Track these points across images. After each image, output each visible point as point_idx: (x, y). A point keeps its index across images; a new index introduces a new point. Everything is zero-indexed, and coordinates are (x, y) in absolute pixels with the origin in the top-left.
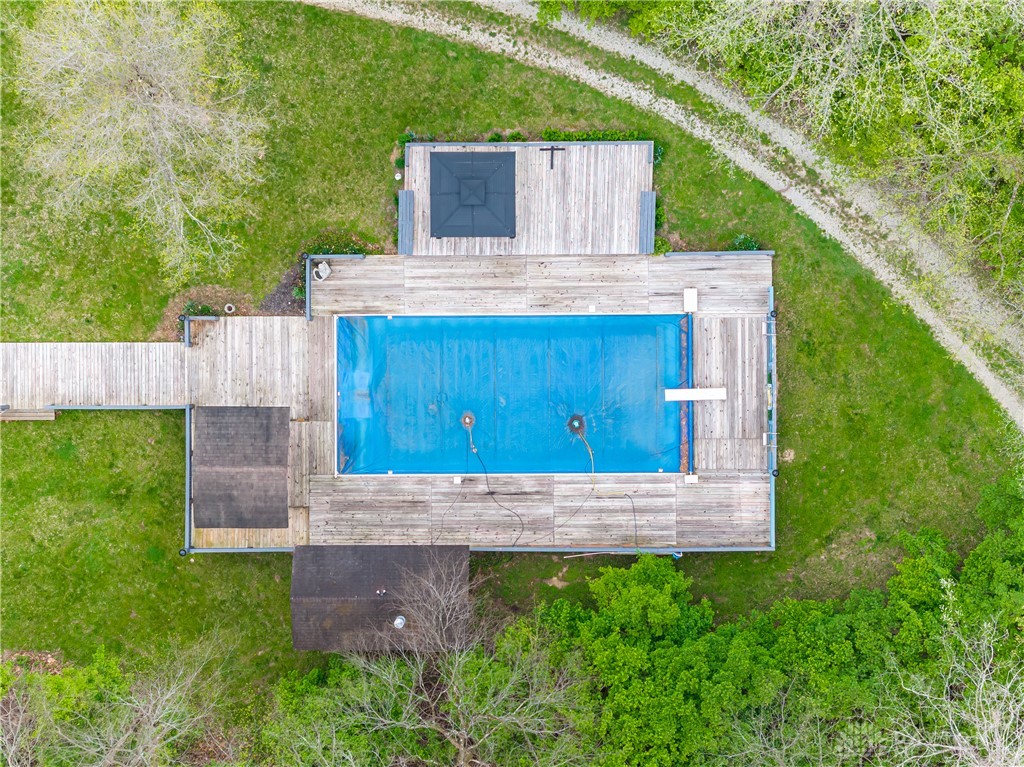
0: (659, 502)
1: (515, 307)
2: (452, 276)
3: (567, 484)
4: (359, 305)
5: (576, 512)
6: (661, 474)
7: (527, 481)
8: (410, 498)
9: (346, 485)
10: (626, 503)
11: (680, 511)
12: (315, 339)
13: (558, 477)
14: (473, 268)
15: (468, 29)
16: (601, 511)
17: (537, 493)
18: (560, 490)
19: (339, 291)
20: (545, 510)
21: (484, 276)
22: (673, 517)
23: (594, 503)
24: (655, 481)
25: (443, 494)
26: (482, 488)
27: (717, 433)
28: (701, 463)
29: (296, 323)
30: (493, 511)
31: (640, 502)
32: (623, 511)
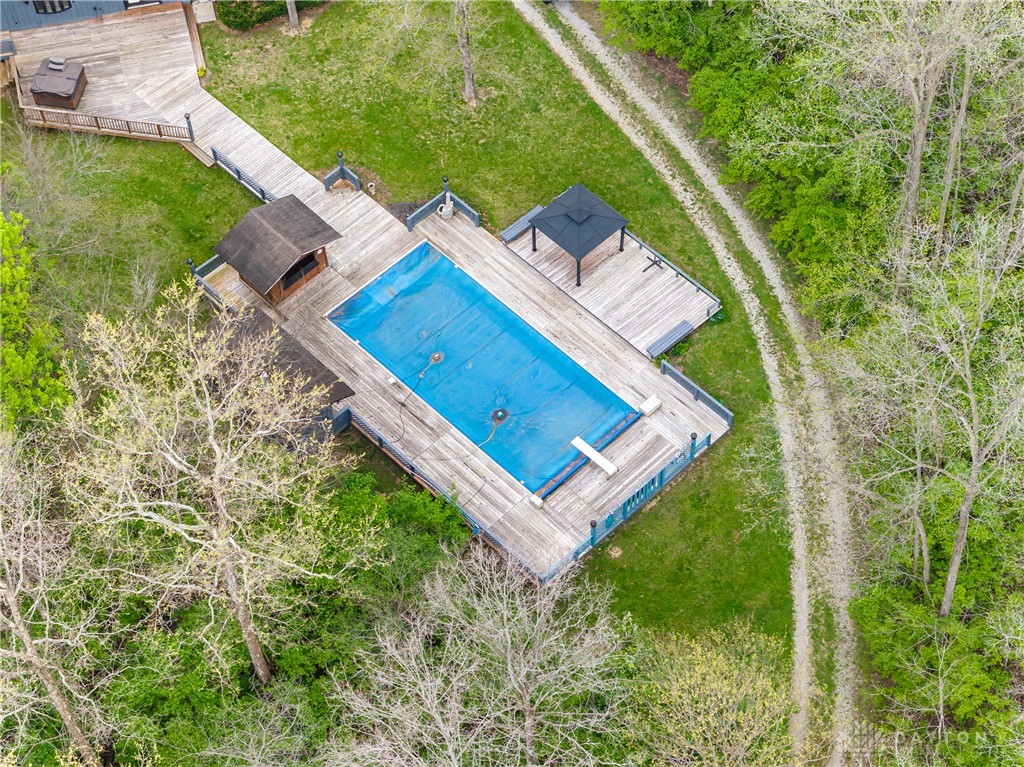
0: (501, 499)
1: (537, 322)
2: (518, 276)
3: (455, 440)
4: (446, 246)
5: (442, 459)
6: (519, 485)
7: (433, 416)
8: (352, 366)
9: (325, 328)
10: (479, 482)
11: (507, 516)
12: (400, 242)
13: (454, 430)
14: (536, 281)
15: (674, 178)
16: (458, 472)
17: (431, 429)
18: (447, 439)
19: (444, 231)
20: (425, 442)
21: (538, 292)
22: (499, 515)
23: (459, 465)
24: (511, 485)
25: (374, 381)
26: (401, 397)
27: (582, 494)
28: (552, 501)
29: (399, 227)
30: (392, 415)
31: (488, 489)
32: (472, 485)
